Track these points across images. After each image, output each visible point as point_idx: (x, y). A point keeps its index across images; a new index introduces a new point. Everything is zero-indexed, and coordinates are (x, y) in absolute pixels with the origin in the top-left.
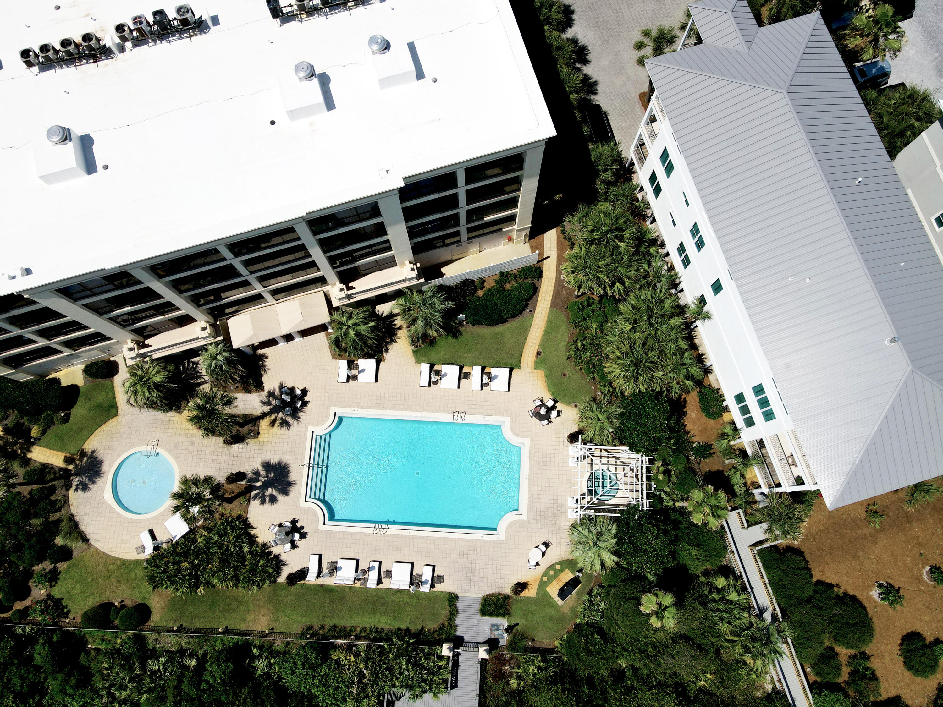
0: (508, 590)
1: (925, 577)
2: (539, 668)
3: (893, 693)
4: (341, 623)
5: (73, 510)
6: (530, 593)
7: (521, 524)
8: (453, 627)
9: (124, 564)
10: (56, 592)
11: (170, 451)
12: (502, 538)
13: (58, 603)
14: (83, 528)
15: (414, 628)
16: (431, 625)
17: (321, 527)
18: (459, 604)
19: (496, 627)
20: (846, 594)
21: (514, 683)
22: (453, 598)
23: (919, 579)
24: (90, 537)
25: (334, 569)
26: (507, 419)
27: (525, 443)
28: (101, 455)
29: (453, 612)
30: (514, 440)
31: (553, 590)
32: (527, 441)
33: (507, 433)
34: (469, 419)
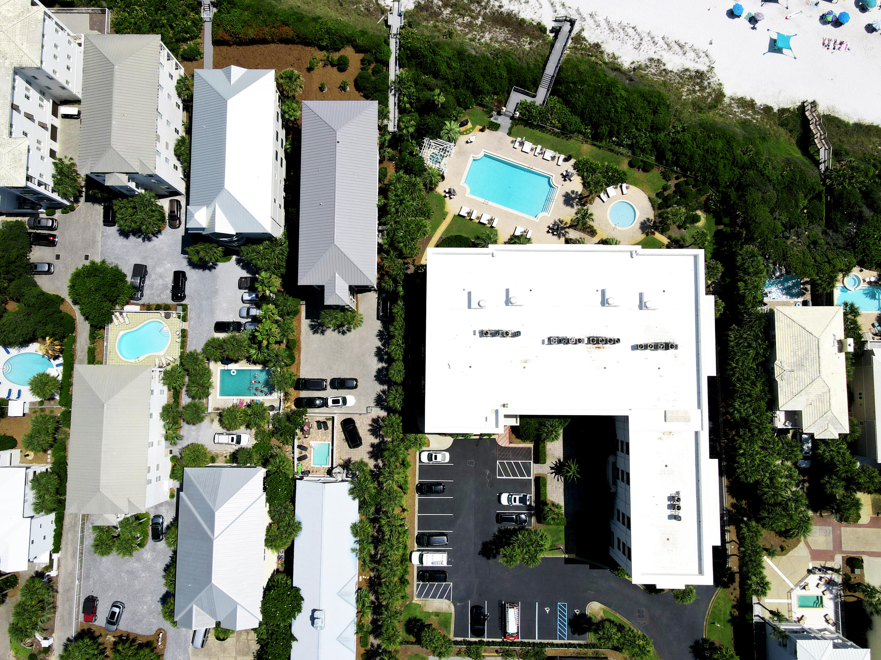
0: (487, 131)
1: (326, 89)
2: (484, 98)
3: (357, 55)
4: (555, 138)
5: (653, 212)
6: (479, 127)
7: (474, 153)
8: (512, 123)
9: (635, 185)
10: (664, 182)
11: (609, 224)
12: (483, 150)
13: (664, 178)
14: (650, 204)
15: (528, 128)
16: (521, 127)
17: (554, 175)
18: (508, 131)
19: (495, 119)
20: (359, 92)
21: (495, 97)
22: (509, 134)
23: (329, 89)
24: (647, 199)
25: (553, 158)
26: (466, 195)
27: (462, 183)
28: (640, 231)
29: (510, 129)
30: (466, 186)
31: (470, 125)
32: (461, 184)
33: (468, 190)
34: (482, 200)
